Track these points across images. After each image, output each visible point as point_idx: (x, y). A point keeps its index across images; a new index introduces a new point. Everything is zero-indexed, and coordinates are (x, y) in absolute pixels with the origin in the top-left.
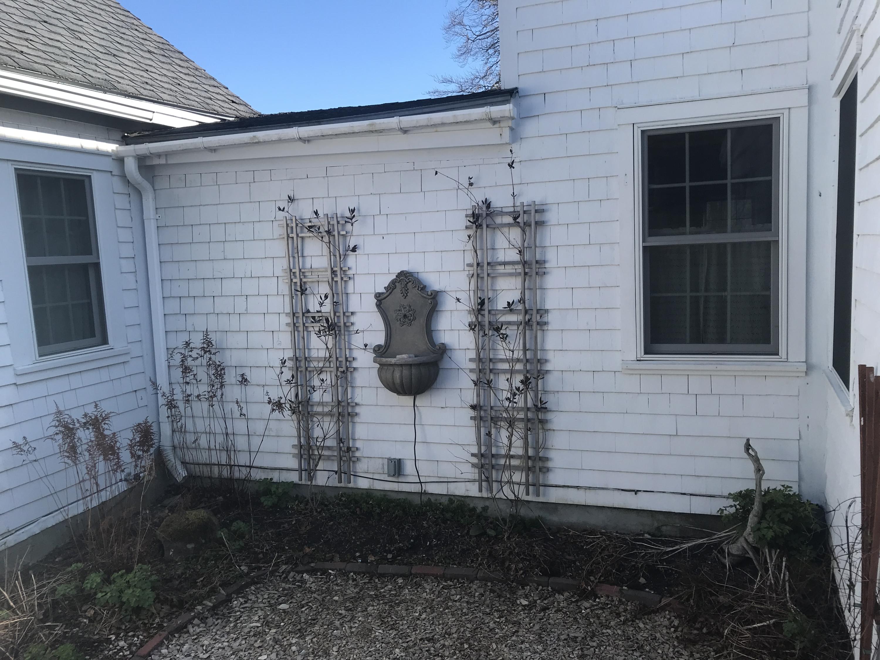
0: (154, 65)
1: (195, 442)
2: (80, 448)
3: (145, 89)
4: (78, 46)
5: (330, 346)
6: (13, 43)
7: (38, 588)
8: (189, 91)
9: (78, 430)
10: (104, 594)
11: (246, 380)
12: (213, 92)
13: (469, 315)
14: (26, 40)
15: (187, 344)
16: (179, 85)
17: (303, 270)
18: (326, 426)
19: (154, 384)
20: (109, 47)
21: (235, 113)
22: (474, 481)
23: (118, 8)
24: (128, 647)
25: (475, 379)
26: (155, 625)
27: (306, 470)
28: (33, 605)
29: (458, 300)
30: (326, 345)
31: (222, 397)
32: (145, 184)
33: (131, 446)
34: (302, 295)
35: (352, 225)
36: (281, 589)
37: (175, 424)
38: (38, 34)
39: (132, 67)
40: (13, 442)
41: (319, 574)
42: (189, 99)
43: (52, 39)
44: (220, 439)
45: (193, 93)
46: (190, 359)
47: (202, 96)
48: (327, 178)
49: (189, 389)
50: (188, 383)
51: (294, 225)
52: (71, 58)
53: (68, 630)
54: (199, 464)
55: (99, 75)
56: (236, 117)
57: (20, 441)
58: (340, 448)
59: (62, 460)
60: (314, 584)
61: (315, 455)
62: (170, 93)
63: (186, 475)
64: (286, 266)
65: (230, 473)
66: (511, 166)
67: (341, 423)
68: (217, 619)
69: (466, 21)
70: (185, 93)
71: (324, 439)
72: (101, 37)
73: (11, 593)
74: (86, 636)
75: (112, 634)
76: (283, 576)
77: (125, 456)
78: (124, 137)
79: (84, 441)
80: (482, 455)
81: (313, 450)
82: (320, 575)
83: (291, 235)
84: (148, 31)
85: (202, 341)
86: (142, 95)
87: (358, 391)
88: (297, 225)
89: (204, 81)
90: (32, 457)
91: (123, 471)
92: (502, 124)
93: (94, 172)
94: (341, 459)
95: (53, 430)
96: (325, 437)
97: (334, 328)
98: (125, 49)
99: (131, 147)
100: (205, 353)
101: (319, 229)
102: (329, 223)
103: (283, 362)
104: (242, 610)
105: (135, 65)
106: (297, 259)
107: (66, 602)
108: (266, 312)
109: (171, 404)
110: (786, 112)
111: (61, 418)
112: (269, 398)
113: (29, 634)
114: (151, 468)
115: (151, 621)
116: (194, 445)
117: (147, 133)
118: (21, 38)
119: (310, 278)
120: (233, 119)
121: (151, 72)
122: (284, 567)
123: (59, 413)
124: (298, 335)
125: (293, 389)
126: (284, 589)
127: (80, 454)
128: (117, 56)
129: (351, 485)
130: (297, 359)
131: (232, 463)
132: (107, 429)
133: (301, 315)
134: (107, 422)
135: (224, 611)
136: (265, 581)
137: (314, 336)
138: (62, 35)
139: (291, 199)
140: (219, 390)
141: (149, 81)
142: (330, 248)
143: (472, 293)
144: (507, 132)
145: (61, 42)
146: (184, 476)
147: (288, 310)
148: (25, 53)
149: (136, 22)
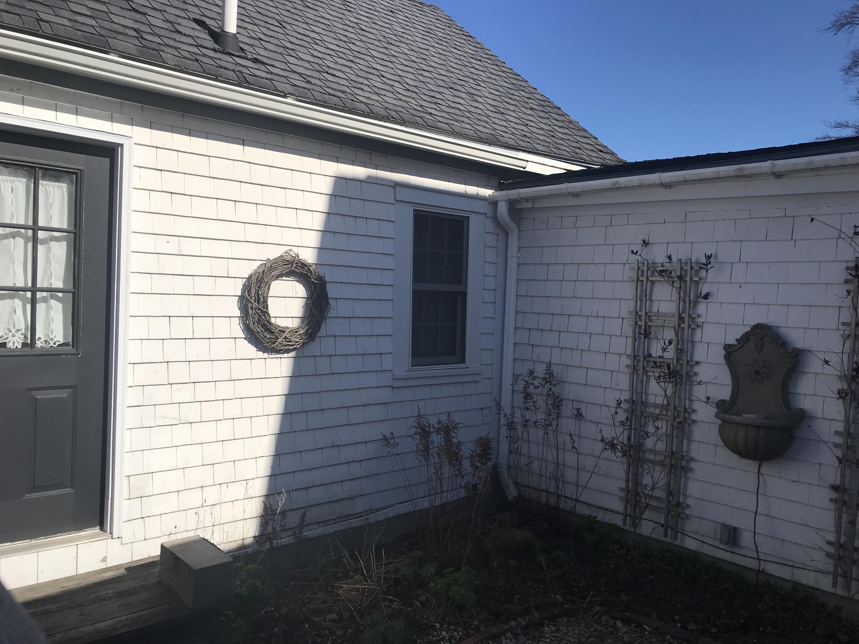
0: (534, 120)
1: (527, 465)
2: (432, 450)
3: (523, 141)
4: (474, 107)
5: (669, 393)
6: (425, 107)
7: (386, 564)
8: (561, 142)
9: (433, 434)
10: (435, 584)
11: (581, 415)
12: (583, 143)
13: (840, 381)
14: (435, 103)
15: (531, 372)
16: (553, 136)
17: (649, 314)
18: (656, 475)
19: (499, 405)
20: (499, 107)
21: (602, 161)
22: (827, 573)
23: (511, 73)
24: (449, 639)
25: (841, 456)
26: (473, 626)
27: (630, 516)
28: (380, 577)
29: (826, 362)
30: (665, 391)
31: (557, 428)
32: (513, 225)
33: (472, 457)
34: (645, 338)
35: (707, 272)
36: (592, 629)
37: (512, 445)
38: (445, 99)
39: (515, 123)
40: (383, 435)
41: (633, 625)
42: (560, 149)
43: (455, 102)
44: (551, 467)
45: (565, 144)
46: (532, 387)
47: (573, 146)
48: (685, 223)
49: (528, 415)
50: (527, 409)
51: (645, 268)
52: (468, 117)
53: (403, 608)
54: (529, 487)
55: (487, 131)
56: (602, 165)
57: (389, 436)
58: (669, 502)
59: (417, 458)
60: (627, 635)
61: (642, 502)
62: (544, 144)
63: (517, 495)
64: (632, 309)
65: (557, 502)
67: (672, 476)
68: (528, 639)
70: (557, 144)
71: (653, 488)
72: (494, 99)
73: (365, 563)
74: (417, 617)
75: (437, 623)
76: (595, 617)
77: (466, 464)
78: (500, 183)
79: (436, 445)
80: (841, 546)
81: (640, 497)
82: (635, 627)
83: (641, 278)
84: (533, 91)
85: (545, 372)
86: (520, 146)
87: (694, 446)
88: (648, 269)
89: (576, 132)
90: (395, 451)
91: (463, 477)
93: (473, 214)
94: (669, 513)
95: (414, 430)
96: (654, 486)
97: (676, 376)
98: (512, 108)
99: (505, 192)
100: (546, 383)
101: (671, 273)
102: (682, 268)
103: (619, 403)
104: (552, 638)
105: (518, 121)
106: (644, 303)
107: (406, 583)
108: (607, 351)
109: (511, 426)
111: (421, 421)
112: (602, 436)
113: (374, 602)
114: (486, 479)
115: (470, 622)
116: (526, 468)
117: (520, 180)
118: (431, 102)
119: (656, 322)
120: (599, 167)
121: (530, 126)
122: (598, 608)
123: (420, 416)
124: (637, 379)
125: (626, 431)
126: (595, 630)
127: (432, 455)
128: (504, 114)
129: (678, 542)
130: (633, 402)
131: (560, 493)
132: (454, 437)
133: (642, 359)
134: (455, 431)
135: (535, 633)
136: (578, 616)
137: (653, 383)
138: (463, 98)
139: (645, 244)
140: (555, 420)
141: (528, 134)
142: (680, 294)
143: (845, 357)
145: (462, 105)
146: (515, 495)
147: (629, 351)
148: (433, 114)
149: (523, 84)
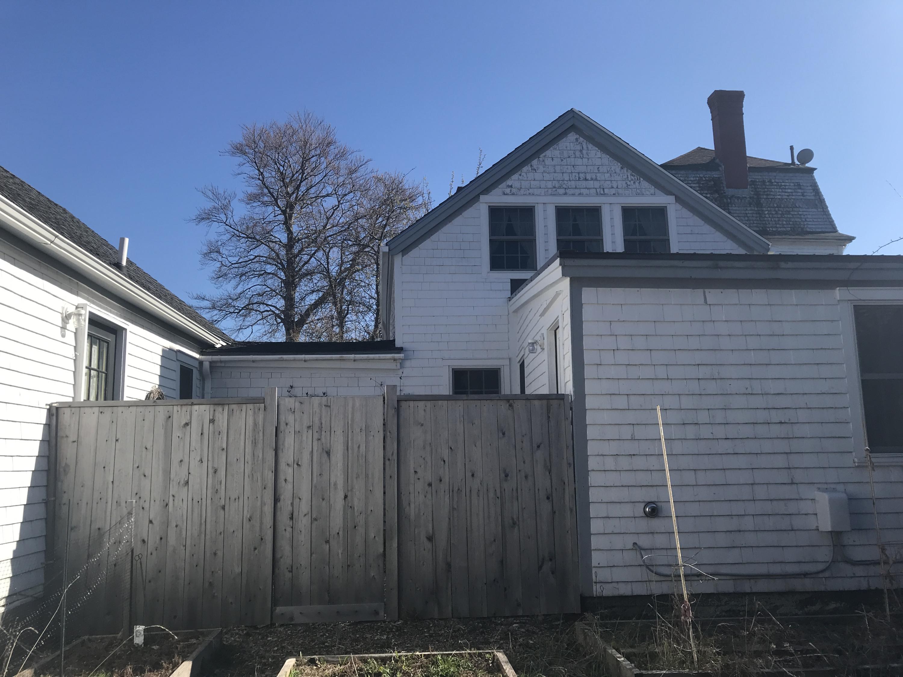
66: (400, 378)
69: (223, 250)
78: (202, 351)
92: (397, 361)
93: (194, 367)
99: (205, 357)
110: (502, 367)
139: (292, 387)
144: (399, 365)
